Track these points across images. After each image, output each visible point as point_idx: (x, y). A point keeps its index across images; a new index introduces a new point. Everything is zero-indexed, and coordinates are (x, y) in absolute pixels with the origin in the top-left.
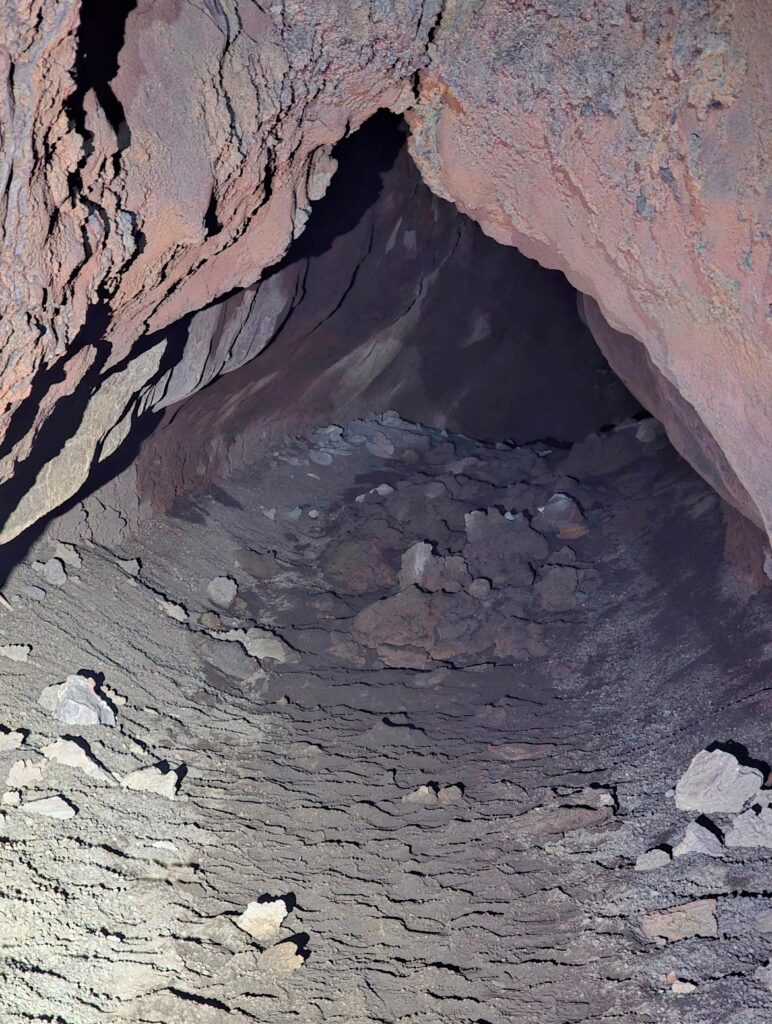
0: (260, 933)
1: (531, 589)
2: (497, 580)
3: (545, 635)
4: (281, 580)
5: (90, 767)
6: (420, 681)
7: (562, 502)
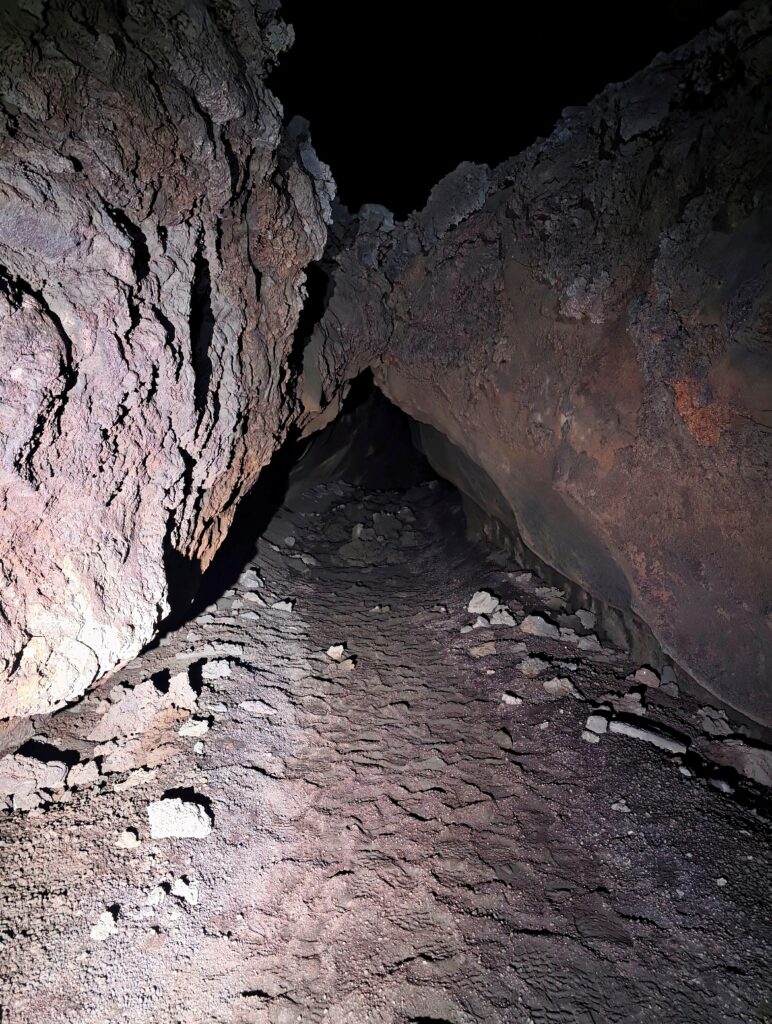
0: (336, 657)
1: (398, 539)
2: (386, 536)
3: (405, 555)
4: (310, 537)
5: (260, 602)
6: (364, 571)
7: (406, 509)
